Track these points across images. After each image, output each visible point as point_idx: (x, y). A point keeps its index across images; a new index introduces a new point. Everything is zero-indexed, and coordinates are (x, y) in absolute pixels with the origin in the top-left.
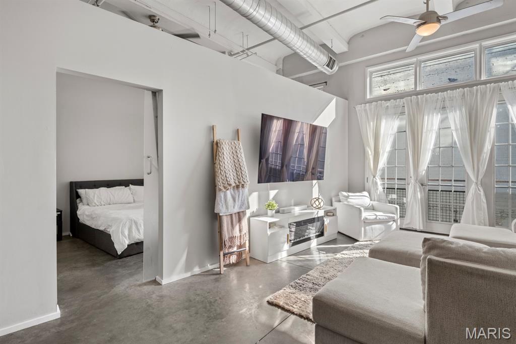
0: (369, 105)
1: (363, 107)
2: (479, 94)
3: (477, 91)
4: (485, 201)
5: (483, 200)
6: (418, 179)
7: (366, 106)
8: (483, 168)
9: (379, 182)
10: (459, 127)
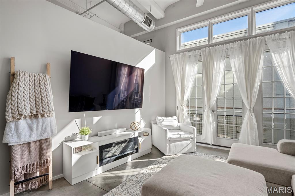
0: (178, 55)
1: (174, 57)
2: (251, 45)
3: (250, 42)
4: (256, 123)
5: (255, 122)
6: (210, 107)
7: (176, 55)
8: (254, 99)
9: (185, 109)
10: (237, 70)
